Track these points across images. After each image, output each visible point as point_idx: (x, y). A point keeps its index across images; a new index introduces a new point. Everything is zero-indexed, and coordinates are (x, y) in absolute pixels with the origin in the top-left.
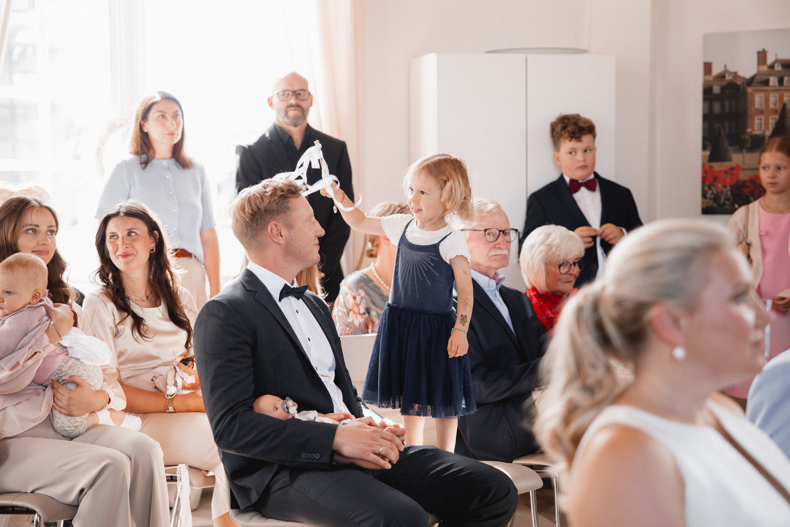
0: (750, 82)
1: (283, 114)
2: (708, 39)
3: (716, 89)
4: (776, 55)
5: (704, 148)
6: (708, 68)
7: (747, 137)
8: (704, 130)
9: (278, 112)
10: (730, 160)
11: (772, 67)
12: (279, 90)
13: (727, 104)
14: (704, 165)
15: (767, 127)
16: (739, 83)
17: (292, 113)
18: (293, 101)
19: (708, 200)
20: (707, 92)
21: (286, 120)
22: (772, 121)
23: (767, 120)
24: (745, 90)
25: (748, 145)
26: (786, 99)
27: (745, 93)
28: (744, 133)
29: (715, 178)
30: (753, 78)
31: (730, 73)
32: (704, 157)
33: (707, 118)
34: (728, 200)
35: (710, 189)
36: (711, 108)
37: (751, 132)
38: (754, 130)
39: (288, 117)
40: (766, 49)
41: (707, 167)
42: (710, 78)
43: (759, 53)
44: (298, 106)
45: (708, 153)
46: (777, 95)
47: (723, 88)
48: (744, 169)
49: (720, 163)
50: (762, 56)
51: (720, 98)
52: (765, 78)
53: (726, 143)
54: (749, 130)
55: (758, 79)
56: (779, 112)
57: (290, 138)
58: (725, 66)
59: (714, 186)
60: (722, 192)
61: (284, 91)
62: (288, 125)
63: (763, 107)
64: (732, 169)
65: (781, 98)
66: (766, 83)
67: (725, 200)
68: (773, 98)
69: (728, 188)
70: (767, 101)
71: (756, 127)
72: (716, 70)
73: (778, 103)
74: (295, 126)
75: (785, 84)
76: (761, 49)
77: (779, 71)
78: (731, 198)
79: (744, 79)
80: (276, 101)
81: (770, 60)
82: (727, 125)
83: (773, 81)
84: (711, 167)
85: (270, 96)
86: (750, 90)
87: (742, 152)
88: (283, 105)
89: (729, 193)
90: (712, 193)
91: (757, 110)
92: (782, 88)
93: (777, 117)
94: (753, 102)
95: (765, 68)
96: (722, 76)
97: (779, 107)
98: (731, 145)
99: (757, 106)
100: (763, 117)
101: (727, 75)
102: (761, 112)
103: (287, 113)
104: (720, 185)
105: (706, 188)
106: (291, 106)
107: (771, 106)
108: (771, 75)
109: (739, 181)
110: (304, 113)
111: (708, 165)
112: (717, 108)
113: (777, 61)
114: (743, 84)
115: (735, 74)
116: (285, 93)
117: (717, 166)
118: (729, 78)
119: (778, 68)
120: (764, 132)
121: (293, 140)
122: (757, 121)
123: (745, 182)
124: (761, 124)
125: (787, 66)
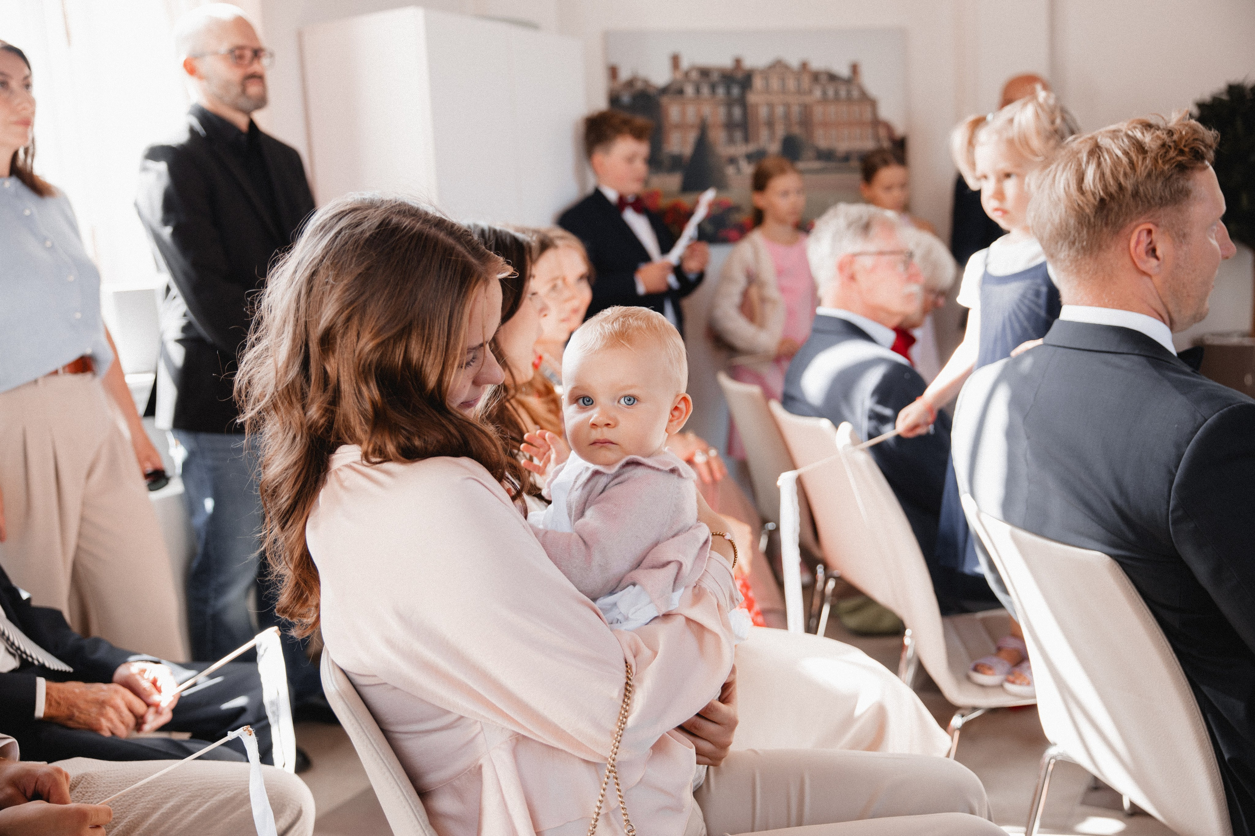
0: (664, 91)
1: (235, 90)
3: (627, 100)
4: (692, 60)
7: (664, 156)
15: (686, 144)
16: (651, 92)
20: (614, 101)
21: (243, 101)
23: (686, 135)
24: (658, 100)
26: (704, 111)
27: (660, 104)
28: (661, 151)
30: (667, 87)
31: (641, 79)
38: (671, 148)
39: (248, 97)
40: (680, 53)
42: (617, 85)
43: (672, 57)
46: (694, 106)
47: (633, 98)
52: (680, 87)
54: (666, 148)
55: (672, 88)
56: (698, 128)
58: (635, 71)
61: (240, 48)
63: (681, 122)
65: (700, 110)
66: (681, 92)
68: (690, 111)
70: (683, 113)
71: (673, 145)
72: (624, 77)
73: (696, 116)
75: (702, 94)
76: (676, 53)
77: (695, 79)
79: (654, 87)
81: (685, 64)
83: (689, 90)
88: (236, 75)
91: (674, 124)
92: (699, 99)
93: (697, 133)
94: (669, 115)
95: (679, 75)
96: (630, 83)
97: (697, 122)
99: (673, 120)
100: (681, 132)
101: (637, 82)
102: (678, 127)
103: (244, 88)
107: (689, 120)
108: (687, 84)
113: (692, 67)
114: (656, 94)
115: (647, 81)
118: (639, 85)
119: (694, 75)
120: (684, 149)
122: (674, 137)
124: (679, 140)
125: (705, 73)
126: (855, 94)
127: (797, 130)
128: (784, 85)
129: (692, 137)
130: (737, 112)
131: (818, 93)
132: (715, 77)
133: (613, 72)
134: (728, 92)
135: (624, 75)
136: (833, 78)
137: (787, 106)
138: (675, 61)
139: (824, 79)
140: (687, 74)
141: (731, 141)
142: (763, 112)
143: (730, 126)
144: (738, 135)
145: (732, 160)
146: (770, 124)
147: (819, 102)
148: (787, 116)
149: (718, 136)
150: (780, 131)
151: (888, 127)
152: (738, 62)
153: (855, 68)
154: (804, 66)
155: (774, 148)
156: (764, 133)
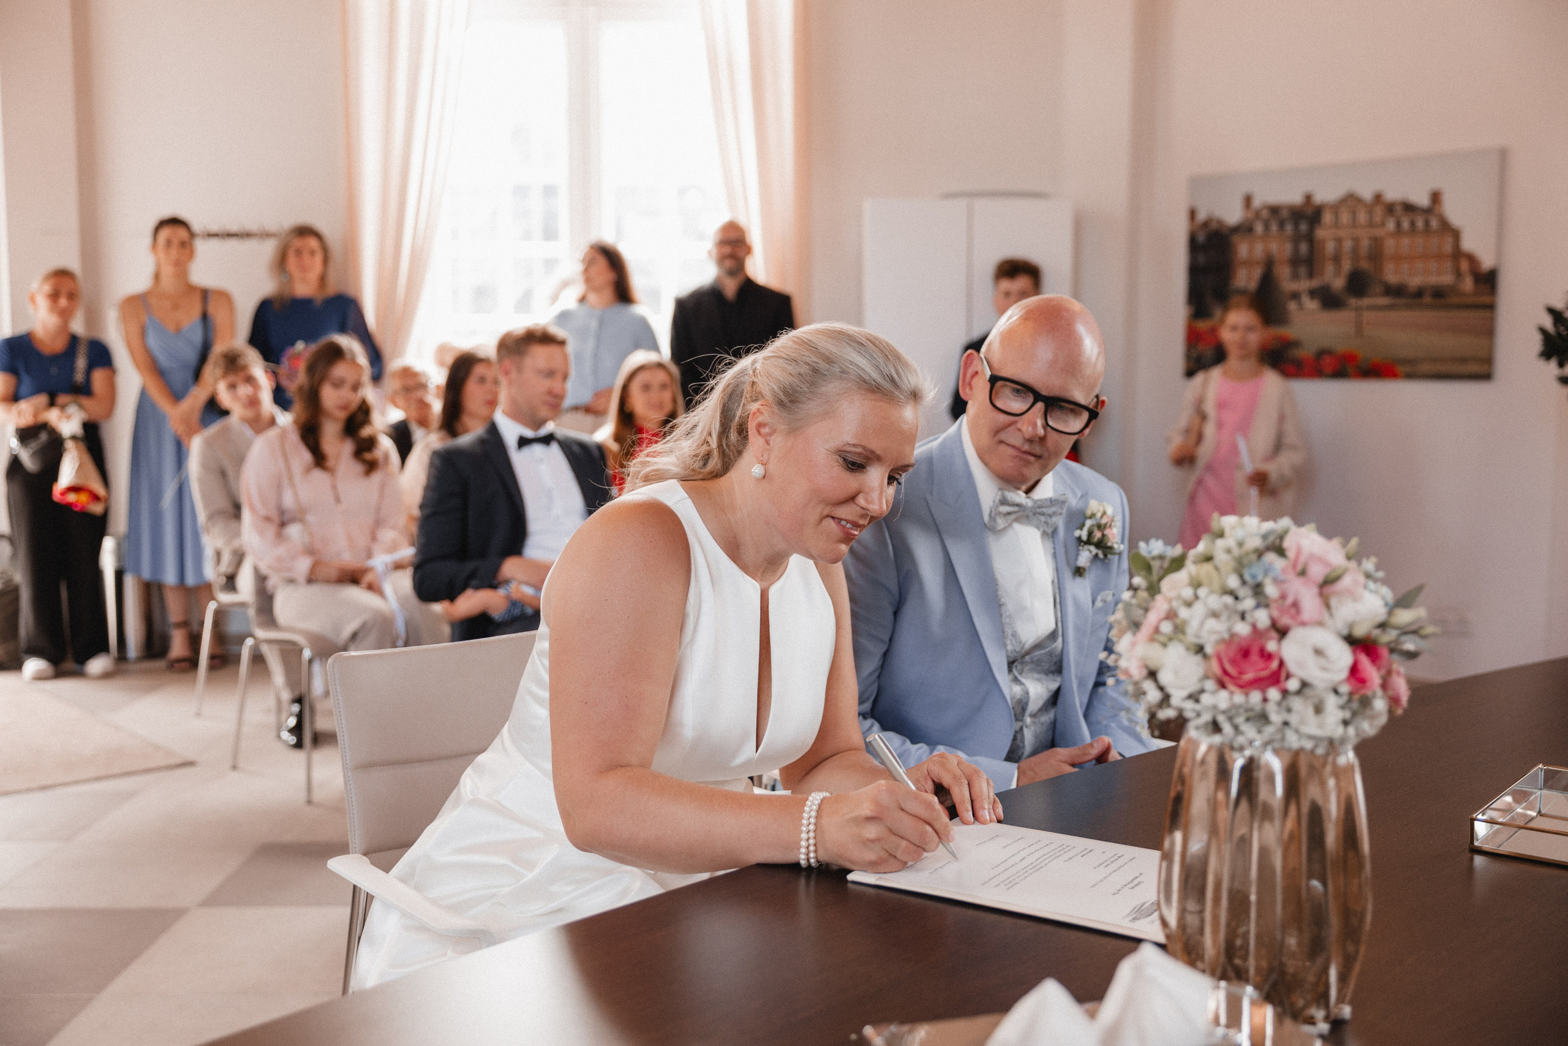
1: (720, 265)
18: (729, 251)
21: (723, 271)
39: (724, 268)
57: (723, 289)
61: (720, 241)
62: (726, 276)
88: (719, 256)
103: (723, 265)
110: (741, 264)
119: (1265, 213)
121: (725, 292)
125: (1275, 210)
126: (1434, 223)
127: (1365, 265)
128: (1354, 220)
129: (1257, 273)
130: (1304, 247)
132: (1285, 214)
133: (1192, 214)
135: (1202, 216)
136: (1409, 208)
137: (1356, 240)
138: (1248, 200)
139: (1399, 209)
140: (1257, 214)
141: (1295, 276)
142: (1331, 247)
143: (1295, 261)
144: (1303, 270)
145: (1296, 296)
146: (1337, 259)
147: (1391, 235)
148: (1355, 250)
149: (1283, 272)
150: (1347, 266)
153: (1436, 197)
154: (1378, 198)
155: (1339, 284)
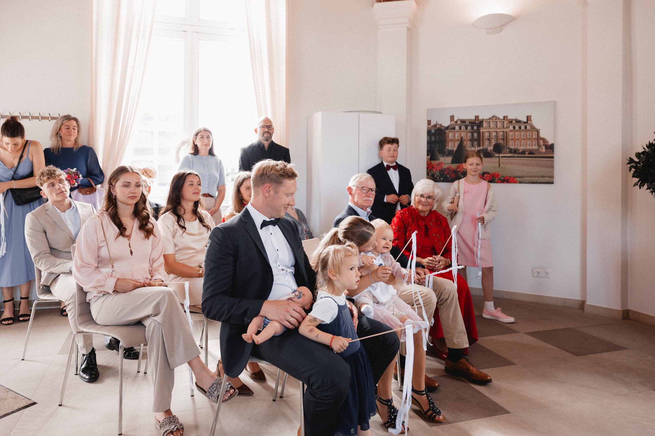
0: (447, 128)
1: (261, 136)
2: (429, 111)
3: (433, 131)
4: (458, 117)
5: (428, 155)
6: (429, 122)
7: (446, 150)
8: (428, 147)
9: (260, 135)
10: (439, 160)
11: (456, 122)
12: (260, 125)
13: (437, 137)
14: (427, 162)
15: (454, 147)
16: (442, 128)
17: (265, 135)
18: (266, 130)
19: (429, 176)
20: (429, 132)
21: (263, 138)
22: (457, 144)
23: (454, 143)
24: (445, 131)
25: (447, 154)
26: (462, 135)
27: (445, 133)
28: (445, 149)
29: (433, 167)
30: (448, 127)
31: (439, 124)
32: (427, 159)
33: (429, 143)
34: (438, 176)
35: (430, 171)
36: (431, 138)
37: (448, 149)
38: (449, 148)
39: (264, 137)
40: (454, 115)
41: (429, 163)
42: (430, 126)
43: (451, 116)
44: (268, 132)
45: (429, 157)
46: (459, 133)
47: (435, 131)
48: (445, 164)
49: (435, 161)
50: (452, 118)
51: (434, 134)
52: (453, 127)
53: (437, 153)
54: (447, 148)
55: (450, 127)
56: (460, 140)
57: (263, 145)
58: (437, 122)
59: (432, 171)
60: (435, 173)
61: (263, 126)
62: (264, 140)
63: (453, 138)
64: (440, 163)
65: (460, 135)
66: (454, 128)
67: (437, 176)
68: (457, 135)
69: (438, 171)
70: (454, 136)
71: (450, 147)
72: (433, 124)
73: (459, 137)
74: (267, 141)
75: (462, 129)
76: (452, 115)
77: (459, 124)
78: (439, 176)
79: (445, 127)
80: (259, 130)
81: (455, 119)
82: (437, 145)
83: (457, 128)
84: (431, 163)
85: (256, 128)
86: (447, 131)
87: (444, 157)
88: (262, 132)
89: (438, 173)
90: (431, 173)
91: (450, 139)
92: (461, 131)
93: (459, 143)
94: (449, 137)
95: (453, 123)
96: (435, 126)
97: (459, 139)
98: (439, 153)
99: (450, 138)
100: (453, 142)
101: (437, 125)
102: (452, 140)
103: (263, 135)
104: (434, 170)
105: (429, 171)
106: (266, 132)
107: (456, 138)
108: (456, 125)
109: (443, 168)
110: (271, 135)
111: (429, 162)
112: (433, 139)
113: (458, 120)
114: (444, 129)
115: (441, 125)
116: (263, 127)
117: (433, 162)
118: (438, 126)
119: (459, 122)
120: (453, 148)
121: (264, 147)
122: (450, 144)
123: (445, 169)
124: (452, 145)
125: (463, 121)
126: (529, 127)
128: (496, 125)
130: (475, 135)
131: (511, 128)
132: (467, 123)
134: (472, 128)
137: (497, 133)
142: (487, 135)
144: (476, 143)
147: (511, 131)
148: (497, 136)
151: (544, 140)
152: (477, 117)
153: (529, 118)
155: (490, 148)
156: (487, 143)
